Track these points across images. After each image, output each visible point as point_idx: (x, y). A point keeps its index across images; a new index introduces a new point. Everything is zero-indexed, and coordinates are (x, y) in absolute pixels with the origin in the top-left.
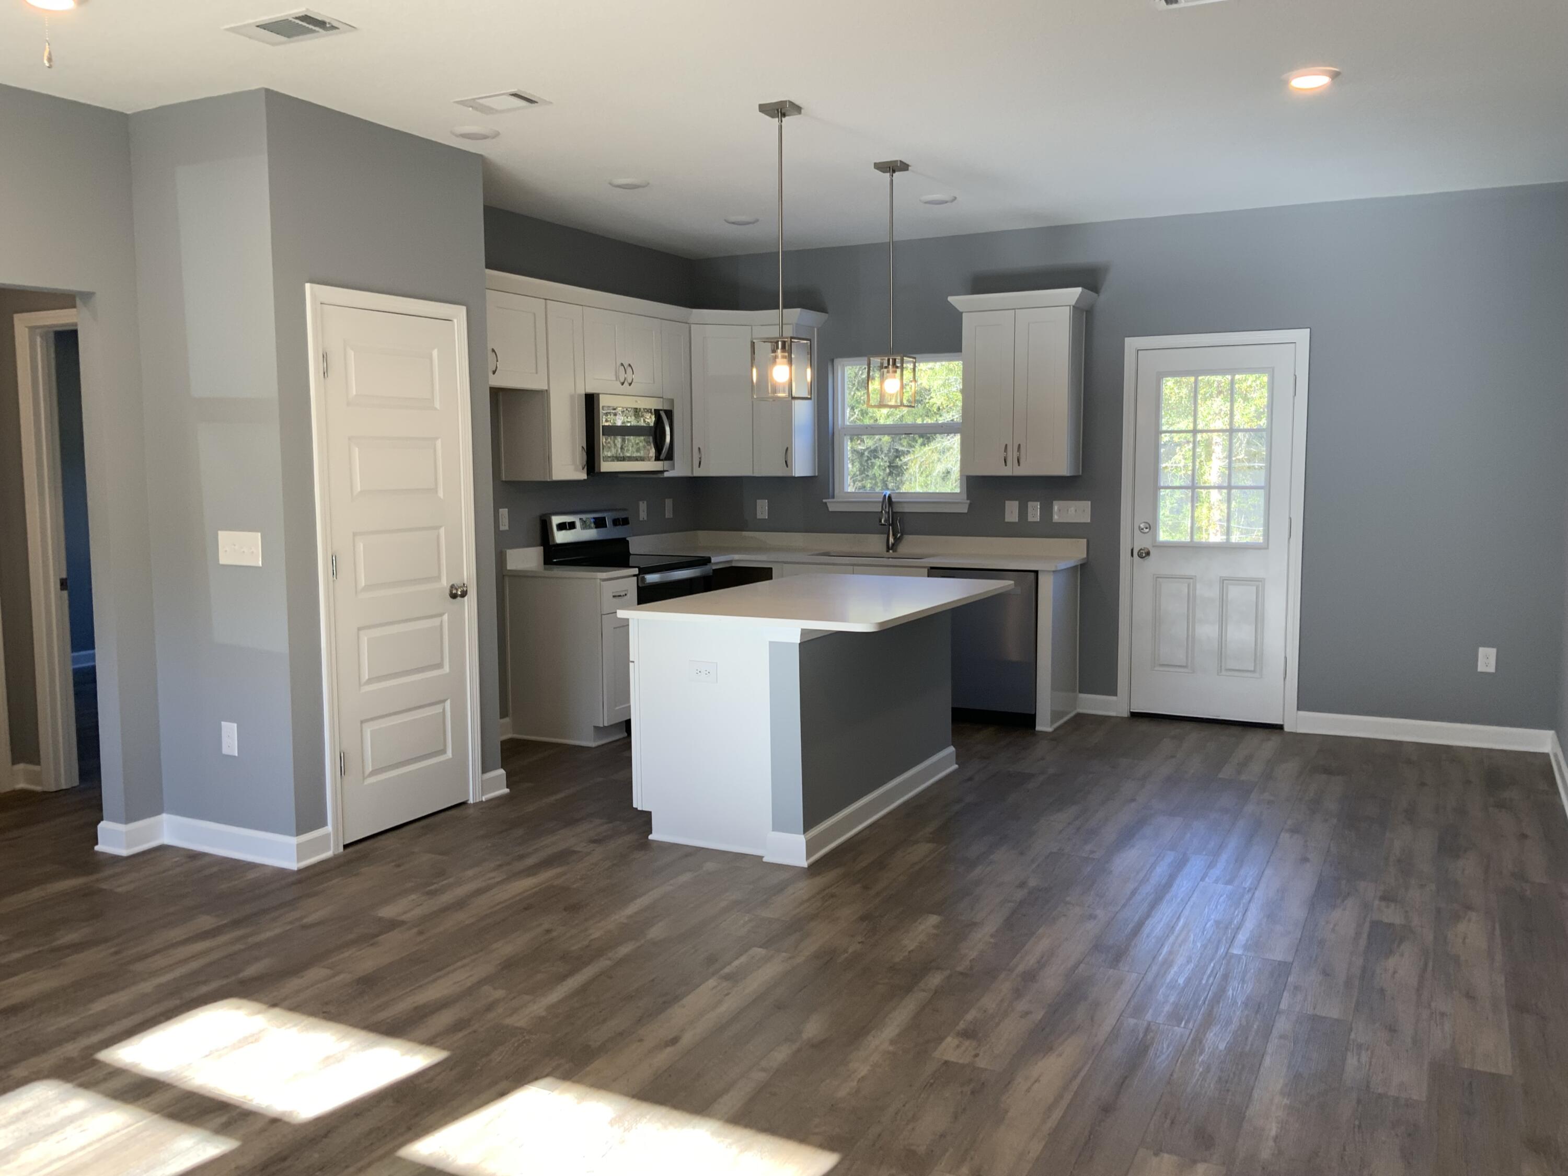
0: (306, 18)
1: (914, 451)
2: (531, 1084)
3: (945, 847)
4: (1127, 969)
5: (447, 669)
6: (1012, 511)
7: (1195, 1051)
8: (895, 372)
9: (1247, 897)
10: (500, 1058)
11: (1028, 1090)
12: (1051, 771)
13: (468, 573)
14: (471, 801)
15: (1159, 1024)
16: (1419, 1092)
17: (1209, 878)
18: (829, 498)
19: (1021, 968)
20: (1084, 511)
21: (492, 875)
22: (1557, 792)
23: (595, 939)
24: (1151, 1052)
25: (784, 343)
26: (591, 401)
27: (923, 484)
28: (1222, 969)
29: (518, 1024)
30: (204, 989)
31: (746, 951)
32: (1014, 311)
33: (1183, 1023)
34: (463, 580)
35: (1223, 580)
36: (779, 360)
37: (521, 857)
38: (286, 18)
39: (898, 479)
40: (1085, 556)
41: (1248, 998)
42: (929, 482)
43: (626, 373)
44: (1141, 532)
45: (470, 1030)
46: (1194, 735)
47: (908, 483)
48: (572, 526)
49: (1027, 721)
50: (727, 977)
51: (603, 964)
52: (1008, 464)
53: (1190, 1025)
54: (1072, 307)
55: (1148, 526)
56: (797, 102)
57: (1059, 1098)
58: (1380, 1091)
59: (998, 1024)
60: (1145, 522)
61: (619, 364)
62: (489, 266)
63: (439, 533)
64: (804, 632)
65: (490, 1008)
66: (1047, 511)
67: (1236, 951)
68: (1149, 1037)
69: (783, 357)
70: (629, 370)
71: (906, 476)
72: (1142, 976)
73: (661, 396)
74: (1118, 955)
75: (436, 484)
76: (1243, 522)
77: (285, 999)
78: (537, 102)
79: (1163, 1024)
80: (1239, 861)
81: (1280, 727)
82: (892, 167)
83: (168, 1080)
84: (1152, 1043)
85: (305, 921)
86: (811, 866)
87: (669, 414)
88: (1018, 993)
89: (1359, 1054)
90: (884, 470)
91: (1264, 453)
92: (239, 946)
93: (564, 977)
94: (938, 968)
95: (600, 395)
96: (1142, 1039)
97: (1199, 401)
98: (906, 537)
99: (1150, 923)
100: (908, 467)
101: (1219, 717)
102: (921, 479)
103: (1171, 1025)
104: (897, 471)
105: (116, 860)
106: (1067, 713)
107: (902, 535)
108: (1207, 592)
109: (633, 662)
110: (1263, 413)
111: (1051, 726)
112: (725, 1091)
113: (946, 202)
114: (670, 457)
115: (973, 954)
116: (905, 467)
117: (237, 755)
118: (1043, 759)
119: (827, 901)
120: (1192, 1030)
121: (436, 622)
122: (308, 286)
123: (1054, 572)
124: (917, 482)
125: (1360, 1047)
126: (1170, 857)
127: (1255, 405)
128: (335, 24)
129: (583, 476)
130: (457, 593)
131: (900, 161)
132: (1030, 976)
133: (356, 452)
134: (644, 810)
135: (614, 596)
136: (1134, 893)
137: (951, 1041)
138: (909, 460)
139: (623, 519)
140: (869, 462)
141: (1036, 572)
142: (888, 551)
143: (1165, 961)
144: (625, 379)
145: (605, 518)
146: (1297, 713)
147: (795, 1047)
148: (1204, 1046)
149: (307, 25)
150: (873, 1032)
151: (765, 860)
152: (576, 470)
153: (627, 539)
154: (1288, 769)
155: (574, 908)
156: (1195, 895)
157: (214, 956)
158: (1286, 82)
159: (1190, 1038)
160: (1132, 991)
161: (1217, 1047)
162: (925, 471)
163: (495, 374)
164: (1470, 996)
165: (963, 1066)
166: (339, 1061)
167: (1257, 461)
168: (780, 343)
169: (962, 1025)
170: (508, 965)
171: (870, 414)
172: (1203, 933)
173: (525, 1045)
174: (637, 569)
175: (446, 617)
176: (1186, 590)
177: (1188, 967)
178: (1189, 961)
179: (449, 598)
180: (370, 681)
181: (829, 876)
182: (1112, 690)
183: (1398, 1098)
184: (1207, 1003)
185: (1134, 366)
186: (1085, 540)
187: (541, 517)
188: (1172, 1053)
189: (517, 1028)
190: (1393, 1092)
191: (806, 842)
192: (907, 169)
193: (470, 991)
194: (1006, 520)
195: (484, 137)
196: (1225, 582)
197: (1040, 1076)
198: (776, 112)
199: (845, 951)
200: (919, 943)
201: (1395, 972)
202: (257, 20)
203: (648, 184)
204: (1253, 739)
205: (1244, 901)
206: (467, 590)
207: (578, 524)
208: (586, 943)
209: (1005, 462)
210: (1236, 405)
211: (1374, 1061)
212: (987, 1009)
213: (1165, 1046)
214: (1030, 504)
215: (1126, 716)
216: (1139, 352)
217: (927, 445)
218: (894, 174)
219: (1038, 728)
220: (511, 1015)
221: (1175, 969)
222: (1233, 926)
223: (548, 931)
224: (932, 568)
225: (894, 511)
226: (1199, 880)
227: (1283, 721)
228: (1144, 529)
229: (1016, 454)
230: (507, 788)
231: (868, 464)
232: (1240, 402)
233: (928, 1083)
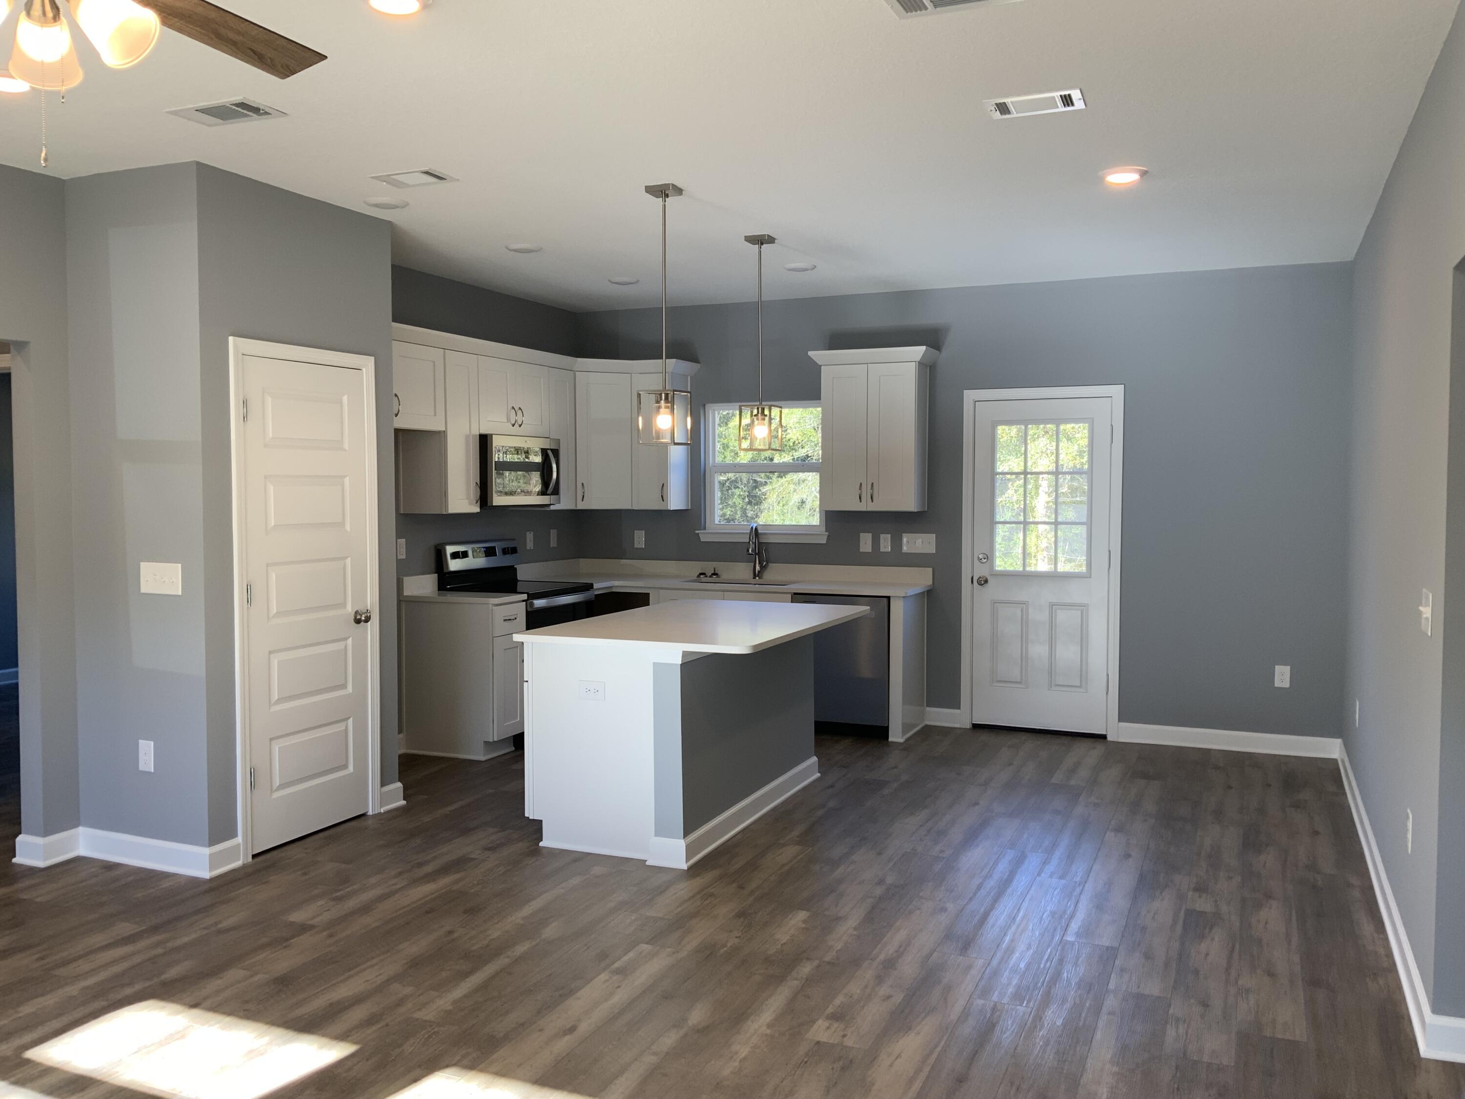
0: (242, 105)
1: (771, 482)
2: (441, 1071)
3: (810, 849)
4: (974, 955)
5: (350, 689)
6: (866, 543)
7: (1036, 1027)
8: (764, 419)
9: (1078, 890)
10: (412, 1049)
11: (891, 1065)
12: (904, 778)
13: (371, 600)
14: (370, 813)
15: (1005, 1004)
16: (1228, 1059)
17: (1044, 873)
18: (700, 530)
19: (882, 957)
20: (930, 543)
21: (394, 881)
22: (1345, 794)
23: (494, 939)
24: (998, 1028)
25: (667, 395)
26: (484, 441)
27: (780, 512)
28: (1057, 955)
29: (427, 1018)
30: (128, 991)
31: (634, 947)
32: (866, 365)
33: (1025, 1002)
34: (367, 607)
35: (1052, 605)
36: (662, 410)
37: (420, 865)
38: (224, 104)
39: (756, 507)
40: (931, 583)
41: (1080, 980)
42: (786, 511)
43: (516, 416)
44: (981, 563)
45: (382, 1023)
46: (1029, 744)
47: (766, 511)
48: (465, 555)
49: (881, 733)
50: (618, 972)
51: (502, 961)
52: (862, 500)
53: (1031, 1004)
54: (917, 363)
55: (986, 557)
56: (680, 185)
57: (918, 1071)
58: (1195, 1058)
59: (863, 1007)
60: (982, 553)
61: (510, 407)
62: (395, 320)
63: (345, 562)
64: (685, 654)
65: (400, 1003)
66: (897, 543)
67: (1070, 938)
68: (995, 1016)
69: (666, 407)
70: (519, 412)
71: (765, 505)
72: (989, 961)
73: (548, 437)
74: (966, 945)
75: (344, 519)
76: (1068, 549)
77: (205, 998)
78: (445, 179)
79: (1007, 1004)
80: (1070, 858)
81: (1104, 737)
82: (761, 240)
83: (99, 1078)
84: (997, 1022)
85: (220, 926)
86: (690, 868)
87: (556, 452)
88: (880, 979)
89: (1177, 1028)
90: (743, 499)
91: (1086, 488)
92: (160, 951)
93: (465, 975)
94: (808, 959)
95: (493, 436)
96: (989, 1017)
97: (1029, 441)
98: (770, 564)
99: (995, 913)
100: (766, 496)
101: (1050, 727)
102: (778, 508)
103: (1014, 1005)
104: (755, 500)
105: (32, 871)
106: (916, 725)
107: (767, 563)
108: (1037, 615)
109: (527, 681)
110: (1084, 452)
111: (902, 738)
112: (622, 1072)
113: (807, 270)
114: (556, 492)
115: (839, 946)
116: (763, 497)
117: (153, 771)
118: (896, 767)
119: (706, 900)
120: (1033, 1008)
121: (340, 646)
122: (231, 338)
123: (904, 597)
124: (775, 511)
125: (1178, 1020)
126: (1010, 855)
127: (1079, 445)
128: (267, 110)
129: (476, 509)
130: (361, 619)
131: (768, 235)
132: (890, 964)
133: (271, 488)
134: (535, 818)
135: (505, 620)
136: (979, 887)
137: (821, 1023)
138: (767, 491)
139: (511, 548)
140: (730, 491)
141: (888, 598)
142: (754, 578)
143: (1008, 949)
144: (516, 421)
145: (494, 548)
146: (1118, 723)
147: (682, 1032)
148: (1043, 1022)
149: (242, 111)
150: (752, 1017)
151: (647, 863)
152: (470, 504)
153: (515, 566)
154: (1113, 773)
155: (472, 911)
156: (1033, 888)
157: (137, 959)
158: (1102, 179)
159: (1031, 1016)
160: (980, 976)
161: (1055, 1023)
162: (782, 501)
163: (398, 417)
164: (1271, 974)
165: (833, 1046)
166: (262, 1054)
167: (1078, 494)
168: (663, 395)
169: (830, 1010)
170: (415, 964)
171: (732, 448)
172: (1040, 922)
173: (434, 1036)
174: (526, 595)
175: (350, 641)
176: (1020, 613)
177: (1028, 953)
178: (1029, 947)
179: (354, 623)
180: (280, 701)
181: (709, 876)
182: (955, 703)
183: (1210, 1063)
184: (1045, 984)
185: (971, 413)
186: (930, 569)
187: (436, 546)
188: (1016, 1029)
189: (426, 1021)
190: (1206, 1059)
191: (686, 846)
192: (773, 242)
193: (380, 989)
194: (861, 550)
195: (395, 207)
196: (1054, 607)
197: (901, 1052)
198: (660, 193)
199: (724, 946)
200: (790, 936)
201: (1207, 955)
202: (196, 106)
203: (542, 248)
204: (1080, 748)
205: (1075, 893)
206: (370, 616)
207: (470, 553)
208: (486, 942)
209: (860, 498)
210: (1061, 445)
211: (1190, 1031)
212: (852, 994)
213: (1010, 1022)
214: (882, 536)
215: (969, 727)
216: (976, 402)
217: (784, 477)
218: (762, 246)
219: (890, 739)
220: (420, 1009)
221: (1017, 955)
222: (1066, 916)
223: (450, 932)
224: (795, 594)
225: (760, 541)
226: (1036, 875)
227: (1107, 732)
228: (983, 559)
229: (869, 491)
230: (404, 800)
231: (728, 493)
232: (1064, 442)
233: (803, 1061)
